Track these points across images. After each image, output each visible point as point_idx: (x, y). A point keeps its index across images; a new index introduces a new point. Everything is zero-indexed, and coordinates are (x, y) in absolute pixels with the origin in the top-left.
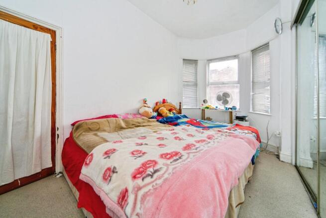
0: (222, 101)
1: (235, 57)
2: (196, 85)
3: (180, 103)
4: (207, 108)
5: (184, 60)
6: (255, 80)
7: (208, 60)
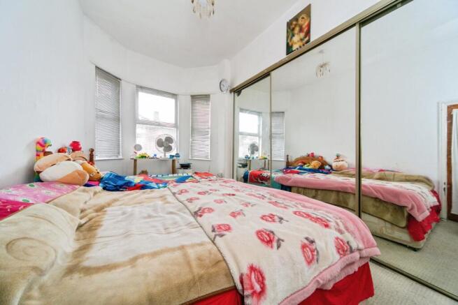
0: (163, 148)
1: (174, 96)
2: (117, 120)
3: (92, 151)
4: (143, 157)
5: (96, 67)
6: (195, 127)
7: (137, 86)
